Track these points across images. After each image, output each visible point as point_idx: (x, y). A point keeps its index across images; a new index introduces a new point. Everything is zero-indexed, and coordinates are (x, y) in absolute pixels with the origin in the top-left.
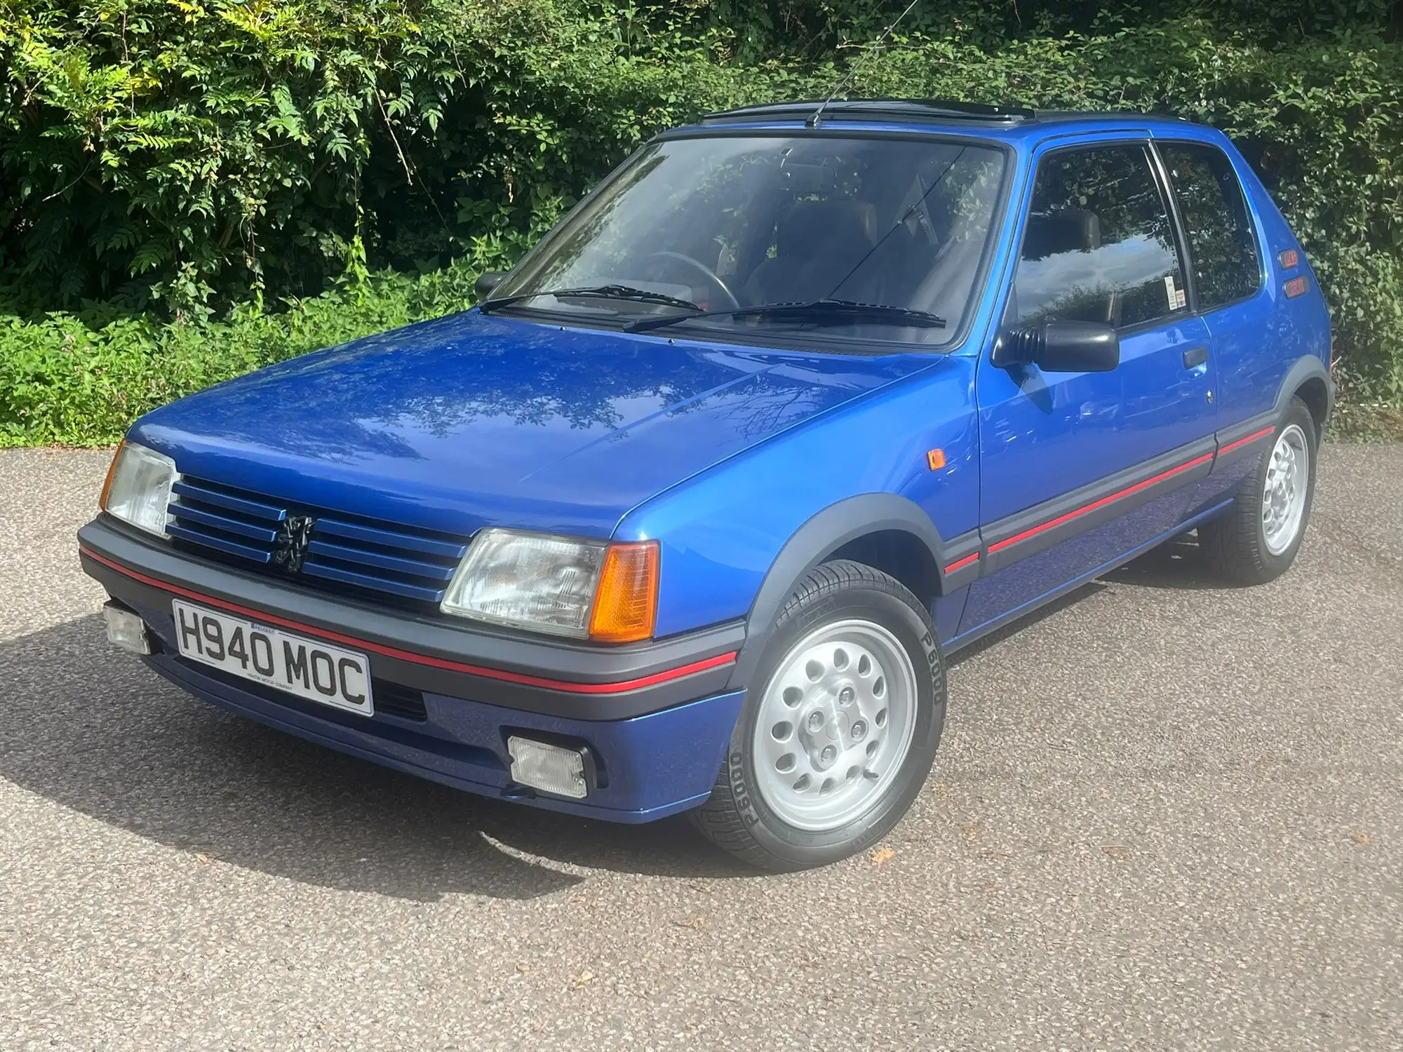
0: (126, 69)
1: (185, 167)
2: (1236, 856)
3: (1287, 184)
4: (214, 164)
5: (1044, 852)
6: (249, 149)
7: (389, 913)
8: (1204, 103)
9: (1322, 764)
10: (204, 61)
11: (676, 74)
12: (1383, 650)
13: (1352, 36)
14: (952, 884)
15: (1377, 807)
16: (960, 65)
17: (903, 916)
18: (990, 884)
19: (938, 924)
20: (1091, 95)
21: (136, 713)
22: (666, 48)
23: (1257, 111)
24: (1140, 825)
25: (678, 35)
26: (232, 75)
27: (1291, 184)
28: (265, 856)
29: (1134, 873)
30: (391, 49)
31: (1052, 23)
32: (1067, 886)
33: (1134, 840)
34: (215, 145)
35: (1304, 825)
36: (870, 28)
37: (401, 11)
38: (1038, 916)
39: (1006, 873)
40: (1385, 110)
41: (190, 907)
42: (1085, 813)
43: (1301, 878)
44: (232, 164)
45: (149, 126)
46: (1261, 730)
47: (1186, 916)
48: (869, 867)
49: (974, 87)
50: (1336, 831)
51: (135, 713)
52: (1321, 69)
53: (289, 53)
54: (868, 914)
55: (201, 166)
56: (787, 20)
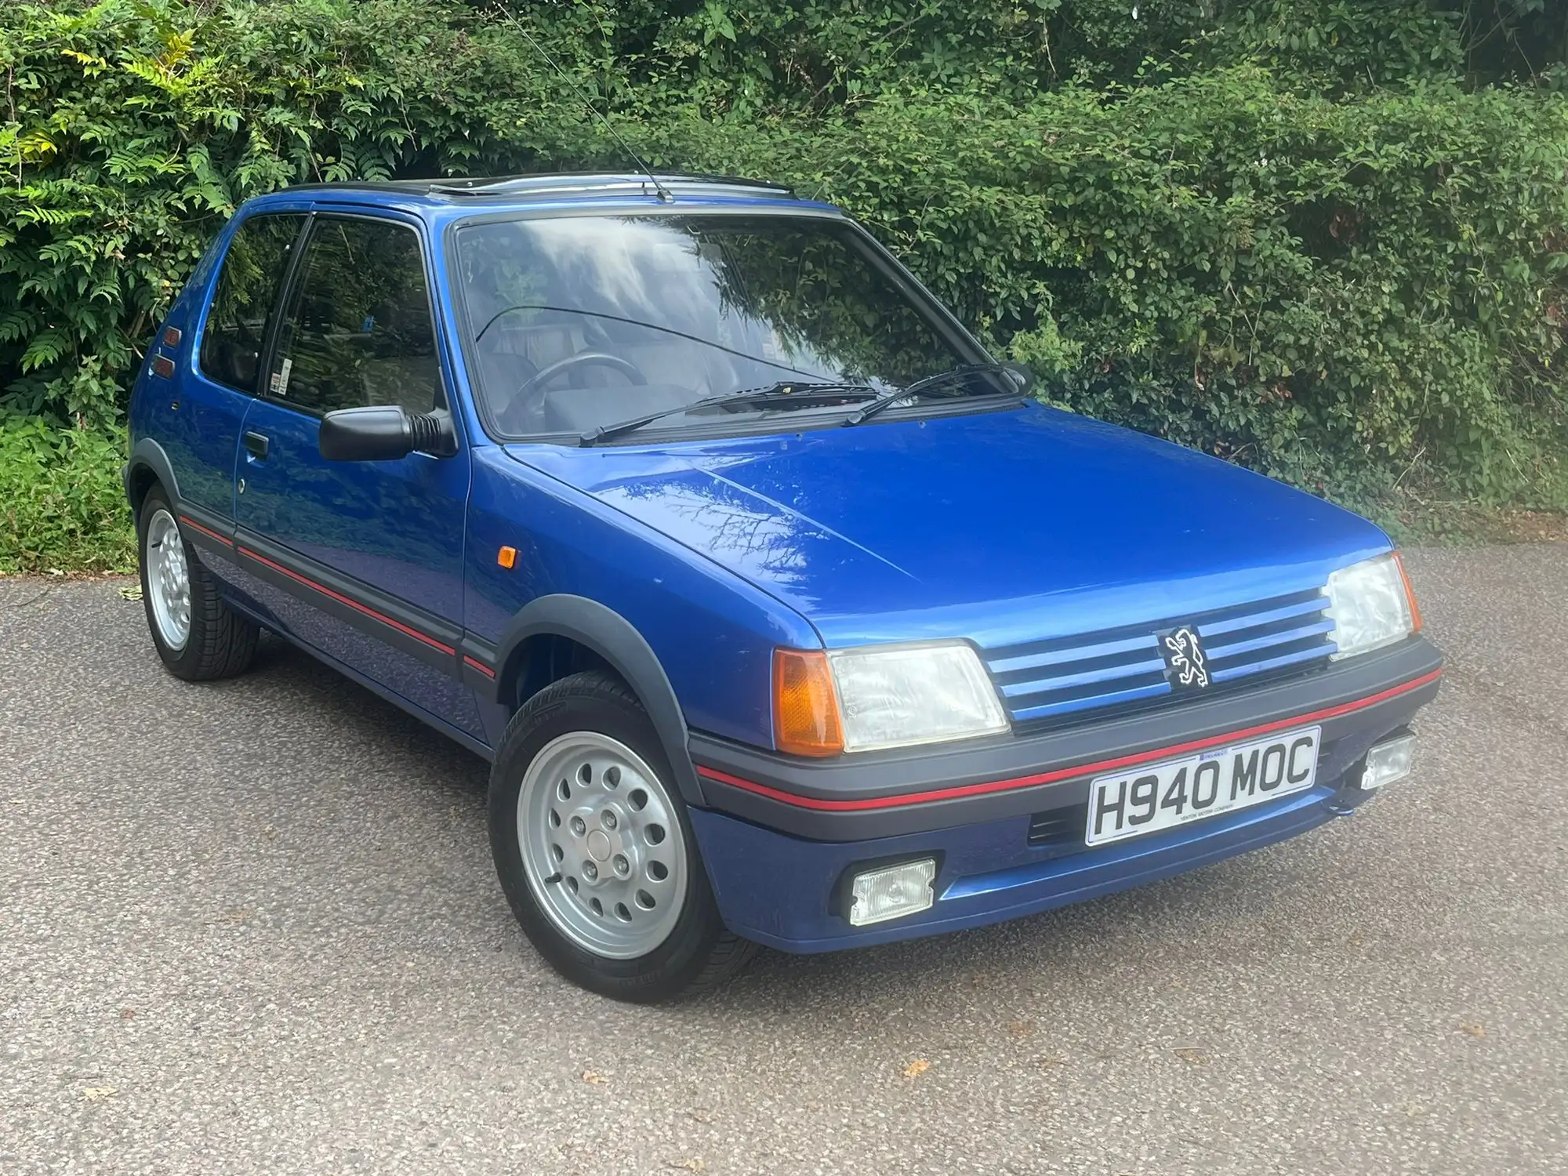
0: (13, 132)
1: (84, 244)
2: (1332, 1056)
3: (1360, 253)
4: (120, 241)
5: (1109, 1057)
6: (162, 223)
7: (318, 1161)
8: (1264, 162)
9: (1425, 936)
10: (107, 121)
11: (662, 133)
12: (1488, 796)
13: (1427, 86)
14: (999, 1103)
15: (1491, 989)
16: (987, 122)
17: (942, 1146)
18: (1043, 1101)
19: (982, 1154)
20: (1136, 154)
21: (17, 910)
22: (649, 104)
23: (1325, 171)
24: (1219, 1020)
25: (664, 87)
26: (141, 137)
27: (1365, 252)
28: (168, 1091)
29: (1213, 1082)
30: (329, 105)
31: (1090, 72)
32: (1135, 1101)
33: (1211, 1038)
34: (121, 218)
35: (1409, 1015)
36: (884, 79)
37: (339, 62)
38: (1102, 1140)
39: (1063, 1085)
40: (1467, 170)
41: (73, 1161)
42: (1154, 1006)
43: (1408, 1082)
44: (142, 240)
45: (43, 197)
46: (1353, 897)
47: (1276, 1136)
48: (900, 1084)
49: (1003, 147)
50: (1445, 1021)
51: (15, 910)
52: (1394, 124)
53: (208, 111)
54: (900, 1143)
55: (105, 244)
56: (788, 70)
